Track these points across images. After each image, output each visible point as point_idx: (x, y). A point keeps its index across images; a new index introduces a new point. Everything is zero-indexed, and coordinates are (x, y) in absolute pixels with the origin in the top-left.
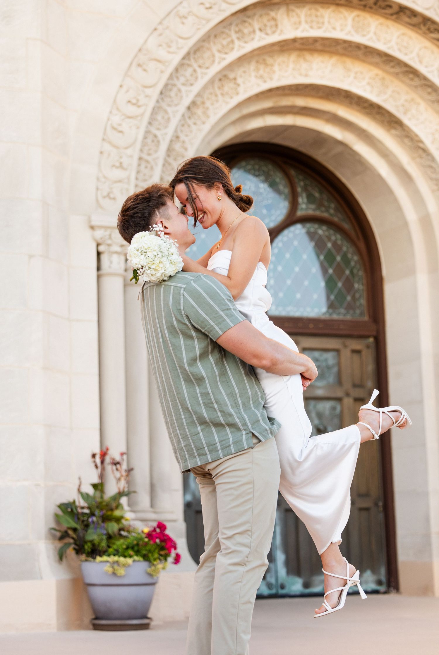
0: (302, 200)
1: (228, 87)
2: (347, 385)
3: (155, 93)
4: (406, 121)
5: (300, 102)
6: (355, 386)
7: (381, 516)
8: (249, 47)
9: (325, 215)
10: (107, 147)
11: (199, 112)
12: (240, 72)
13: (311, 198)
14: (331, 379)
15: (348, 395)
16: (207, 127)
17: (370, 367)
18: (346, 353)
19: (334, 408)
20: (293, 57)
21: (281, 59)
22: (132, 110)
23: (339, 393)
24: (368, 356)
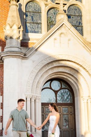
0: (63, 85)
1: (47, 73)
2: (69, 112)
3: (34, 76)
4: (74, 76)
5: (59, 73)
6: (70, 113)
7: (74, 132)
8: (49, 68)
9: (66, 88)
10: (28, 84)
11: (43, 77)
12: (49, 71)
13: (64, 85)
14: (67, 112)
15: (69, 114)
16: (44, 79)
17: (73, 110)
18: (69, 108)
19: (67, 116)
20: (57, 68)
21: (55, 68)
22: (31, 79)
23: (68, 114)
24: (73, 108)
